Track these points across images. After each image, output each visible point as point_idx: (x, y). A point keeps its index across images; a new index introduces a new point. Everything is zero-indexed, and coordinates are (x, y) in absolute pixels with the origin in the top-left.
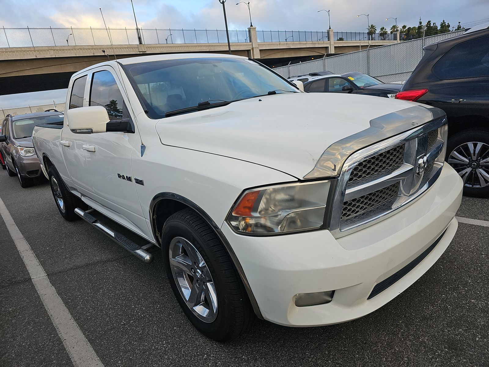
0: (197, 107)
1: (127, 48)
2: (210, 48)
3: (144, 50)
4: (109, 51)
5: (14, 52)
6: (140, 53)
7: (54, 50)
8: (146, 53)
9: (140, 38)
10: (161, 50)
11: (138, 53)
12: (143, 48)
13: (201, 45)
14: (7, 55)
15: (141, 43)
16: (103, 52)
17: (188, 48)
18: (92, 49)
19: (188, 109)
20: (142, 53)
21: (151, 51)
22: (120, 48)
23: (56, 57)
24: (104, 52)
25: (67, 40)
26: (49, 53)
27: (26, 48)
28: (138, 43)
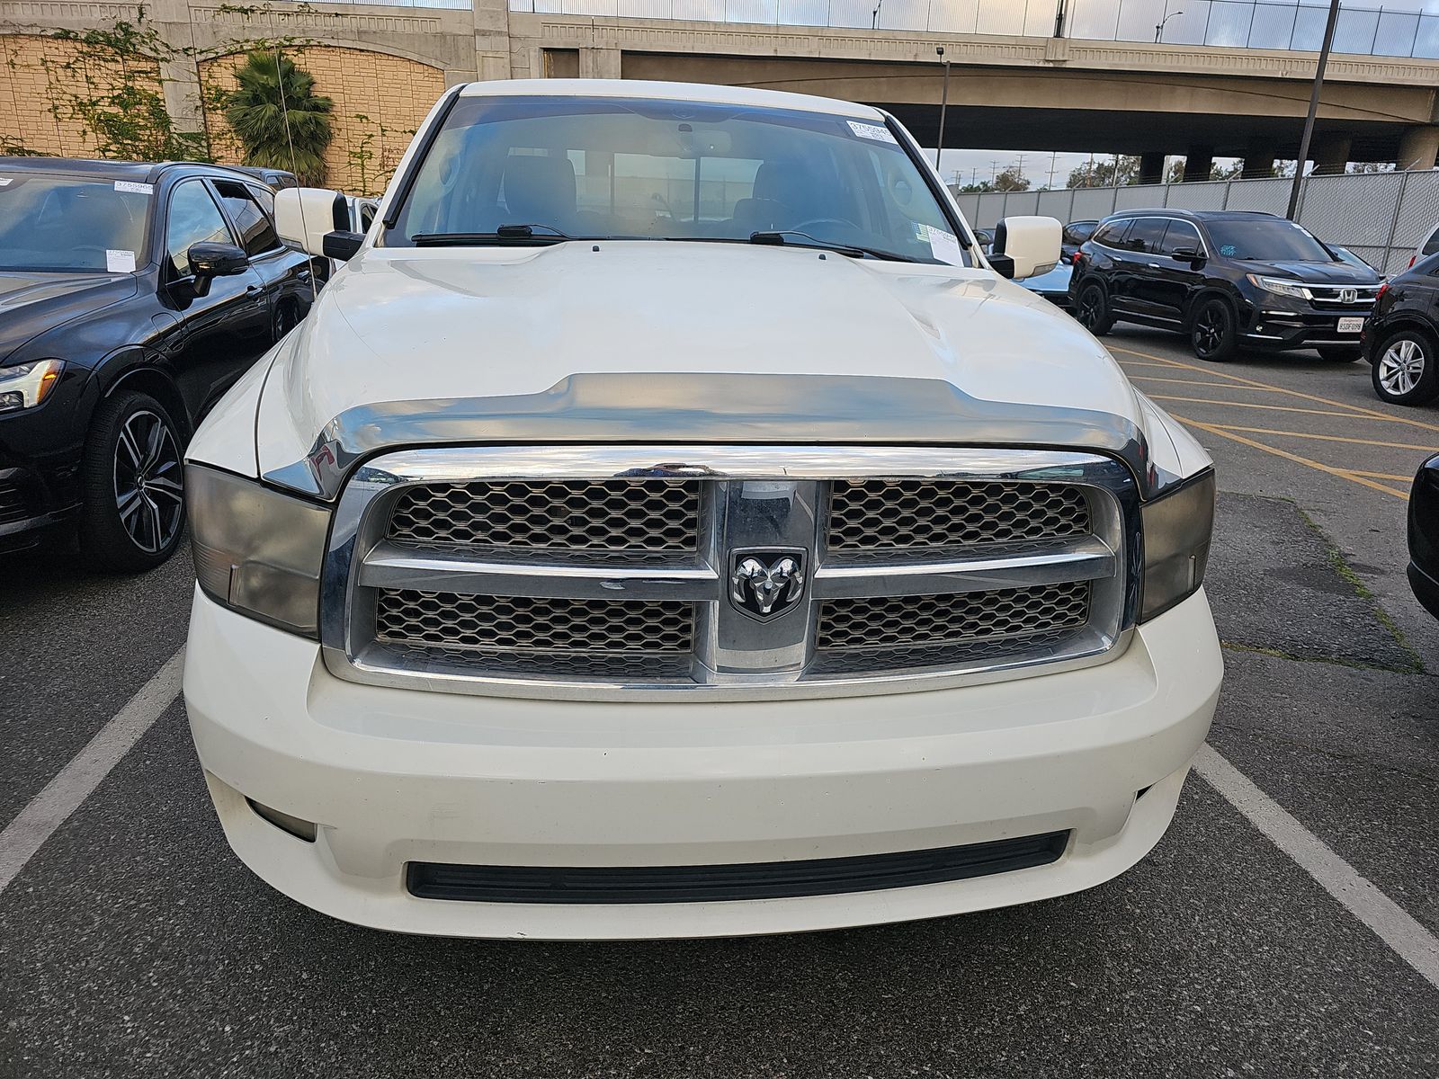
0: (495, 236)
1: (1014, 46)
2: (1288, 68)
3: (1063, 55)
4: (958, 52)
5: (730, 34)
6: (1047, 65)
7: (821, 37)
8: (1064, 66)
9: (1060, 19)
10: (1117, 61)
11: (1041, 65)
12: (1060, 50)
13: (1258, 53)
14: (715, 42)
15: (1058, 34)
16: (938, 53)
17: (1207, 62)
18: (916, 42)
19: (484, 236)
20: (1051, 65)
21: (1083, 61)
22: (993, 45)
23: (821, 56)
24: (940, 52)
25: (875, 13)
26: (806, 45)
27: (759, 28)
28: (1051, 33)
